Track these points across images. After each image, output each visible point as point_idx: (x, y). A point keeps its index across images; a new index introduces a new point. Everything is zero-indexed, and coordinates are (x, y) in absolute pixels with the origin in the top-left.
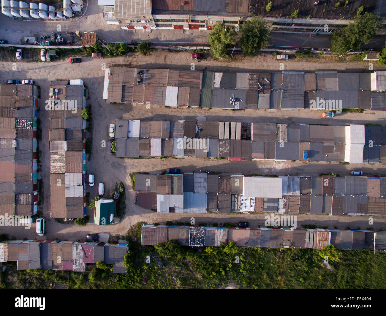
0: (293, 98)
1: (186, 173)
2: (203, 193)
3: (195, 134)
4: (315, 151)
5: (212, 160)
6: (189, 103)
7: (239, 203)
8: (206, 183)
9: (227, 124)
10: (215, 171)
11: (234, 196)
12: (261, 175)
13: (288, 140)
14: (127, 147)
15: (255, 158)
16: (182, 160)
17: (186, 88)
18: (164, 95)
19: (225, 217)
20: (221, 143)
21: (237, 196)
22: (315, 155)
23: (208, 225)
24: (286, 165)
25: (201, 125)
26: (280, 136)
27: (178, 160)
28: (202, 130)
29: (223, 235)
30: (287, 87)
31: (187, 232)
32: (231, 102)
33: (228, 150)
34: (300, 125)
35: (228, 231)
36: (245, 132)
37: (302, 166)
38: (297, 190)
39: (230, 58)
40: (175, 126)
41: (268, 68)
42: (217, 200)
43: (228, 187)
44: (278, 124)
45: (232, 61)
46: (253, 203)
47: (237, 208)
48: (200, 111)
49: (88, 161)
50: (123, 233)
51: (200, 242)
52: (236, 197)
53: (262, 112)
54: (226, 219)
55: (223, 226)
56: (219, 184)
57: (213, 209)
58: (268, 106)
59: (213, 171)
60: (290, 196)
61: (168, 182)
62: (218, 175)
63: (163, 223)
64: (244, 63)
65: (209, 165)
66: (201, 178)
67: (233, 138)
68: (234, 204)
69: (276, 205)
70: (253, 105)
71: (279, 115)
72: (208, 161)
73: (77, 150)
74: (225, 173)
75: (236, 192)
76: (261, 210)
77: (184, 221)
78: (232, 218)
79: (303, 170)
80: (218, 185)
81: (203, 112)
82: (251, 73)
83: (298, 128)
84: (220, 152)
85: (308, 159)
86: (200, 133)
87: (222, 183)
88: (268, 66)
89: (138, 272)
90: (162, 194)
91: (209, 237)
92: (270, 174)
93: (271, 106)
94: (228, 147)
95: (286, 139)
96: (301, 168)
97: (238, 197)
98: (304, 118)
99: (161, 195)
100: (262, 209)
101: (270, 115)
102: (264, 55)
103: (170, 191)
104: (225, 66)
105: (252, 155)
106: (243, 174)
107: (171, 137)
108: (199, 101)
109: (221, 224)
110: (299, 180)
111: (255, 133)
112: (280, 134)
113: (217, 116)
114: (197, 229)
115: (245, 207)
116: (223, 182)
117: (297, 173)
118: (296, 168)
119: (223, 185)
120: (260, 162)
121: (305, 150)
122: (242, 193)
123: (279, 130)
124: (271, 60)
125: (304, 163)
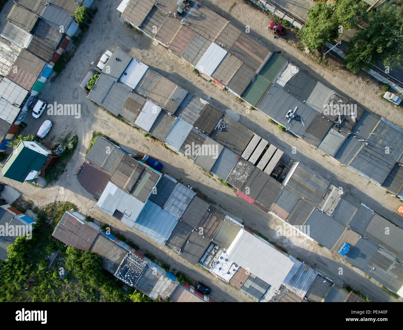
0: (374, 162)
1: (168, 176)
2: (174, 216)
3: (212, 130)
4: (361, 252)
5: (214, 179)
6: (230, 82)
7: (214, 259)
8: (186, 206)
9: (264, 142)
10: (209, 197)
11: (214, 246)
12: (266, 239)
13: (333, 214)
14: (110, 93)
15: (273, 212)
16: (173, 154)
17: (237, 60)
18: (201, 52)
19: (185, 264)
20: (240, 164)
21: (217, 248)
22: (358, 258)
23: (156, 261)
24: (308, 245)
25: (227, 122)
26: (326, 202)
27: (169, 151)
28: (224, 130)
29: (168, 288)
30: (376, 142)
31: (122, 255)
32: (287, 116)
33: (243, 179)
34: (362, 204)
35: (177, 288)
36: (280, 168)
37: (327, 259)
38: (304, 289)
39: (320, 58)
40: (191, 103)
41: (363, 101)
42: (188, 238)
43: (213, 229)
44: (332, 186)
45: (319, 64)
46: (234, 270)
47: (209, 264)
48: (237, 103)
49: (51, 82)
50: (40, 204)
51: (131, 278)
52: (215, 249)
53: (319, 155)
54: (185, 267)
55: (175, 274)
56: (203, 218)
57: (175, 245)
58: (334, 152)
59: (207, 194)
60: (289, 291)
61: (134, 173)
62: (209, 205)
63: (100, 222)
64: (334, 76)
65: (205, 183)
66: (184, 195)
67: (260, 166)
68: (207, 256)
69: (263, 291)
70: (315, 138)
71: (339, 174)
72: (207, 177)
73: (42, 56)
74: (221, 207)
75: (221, 242)
76: (239, 285)
77: (127, 236)
78: (193, 271)
79: (325, 265)
80: (201, 218)
81: (240, 108)
82: (337, 94)
83: (356, 207)
84: (232, 176)
85: (345, 256)
86: (220, 134)
87: (208, 220)
88: (364, 99)
89: (28, 267)
90: (117, 186)
91: (147, 279)
92: (279, 244)
93: (337, 155)
94: (246, 175)
95: (332, 212)
96: (324, 260)
97: (218, 250)
98: (370, 198)
99: (115, 186)
100: (242, 285)
101: (326, 166)
102: (368, 82)
103: (130, 187)
104: (307, 64)
105: (272, 206)
106: (243, 223)
107: (176, 114)
108: (244, 89)
109: (174, 270)
110: (314, 277)
111: (294, 178)
112: (327, 201)
113: (255, 124)
114: (138, 259)
115: (220, 269)
116: (211, 218)
117: (315, 264)
118: (318, 257)
119: (209, 223)
120: (275, 220)
121: (348, 242)
122: (227, 247)
123: (329, 194)
124: (373, 92)
125: (333, 257)
